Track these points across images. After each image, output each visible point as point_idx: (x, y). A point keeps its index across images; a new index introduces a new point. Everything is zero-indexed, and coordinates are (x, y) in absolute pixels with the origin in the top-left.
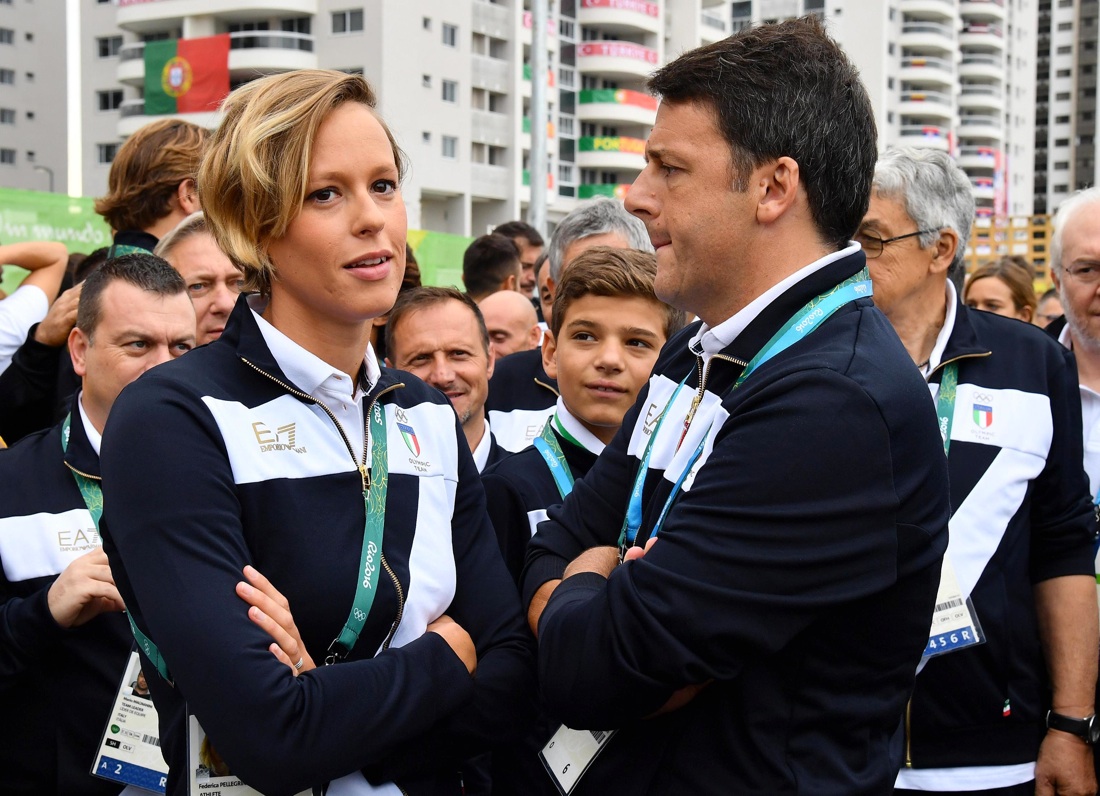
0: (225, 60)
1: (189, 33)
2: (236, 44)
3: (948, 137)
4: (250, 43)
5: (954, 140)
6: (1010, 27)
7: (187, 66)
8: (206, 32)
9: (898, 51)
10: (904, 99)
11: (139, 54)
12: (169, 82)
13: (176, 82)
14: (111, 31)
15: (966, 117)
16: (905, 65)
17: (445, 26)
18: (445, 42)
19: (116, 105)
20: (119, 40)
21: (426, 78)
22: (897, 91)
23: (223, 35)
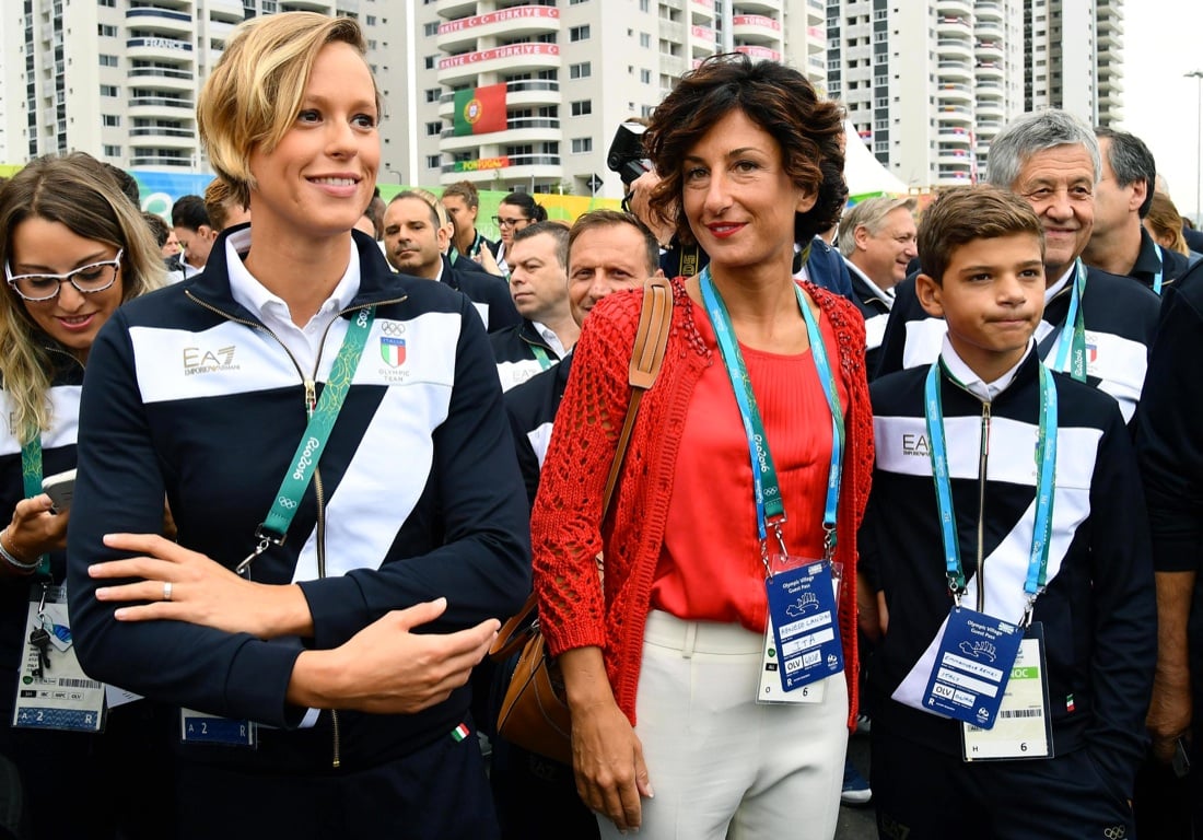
0: (504, 99)
1: (481, 84)
2: (510, 89)
3: (970, 134)
4: (519, 88)
5: (974, 136)
6: (1007, 63)
7: (479, 104)
8: (492, 82)
9: (936, 79)
10: (941, 110)
11: (452, 98)
12: (468, 115)
13: (472, 115)
14: (434, 86)
15: (981, 122)
16: (941, 88)
17: (642, 71)
18: (643, 81)
19: (438, 132)
20: (439, 91)
21: (631, 104)
22: (936, 105)
23: (503, 84)
